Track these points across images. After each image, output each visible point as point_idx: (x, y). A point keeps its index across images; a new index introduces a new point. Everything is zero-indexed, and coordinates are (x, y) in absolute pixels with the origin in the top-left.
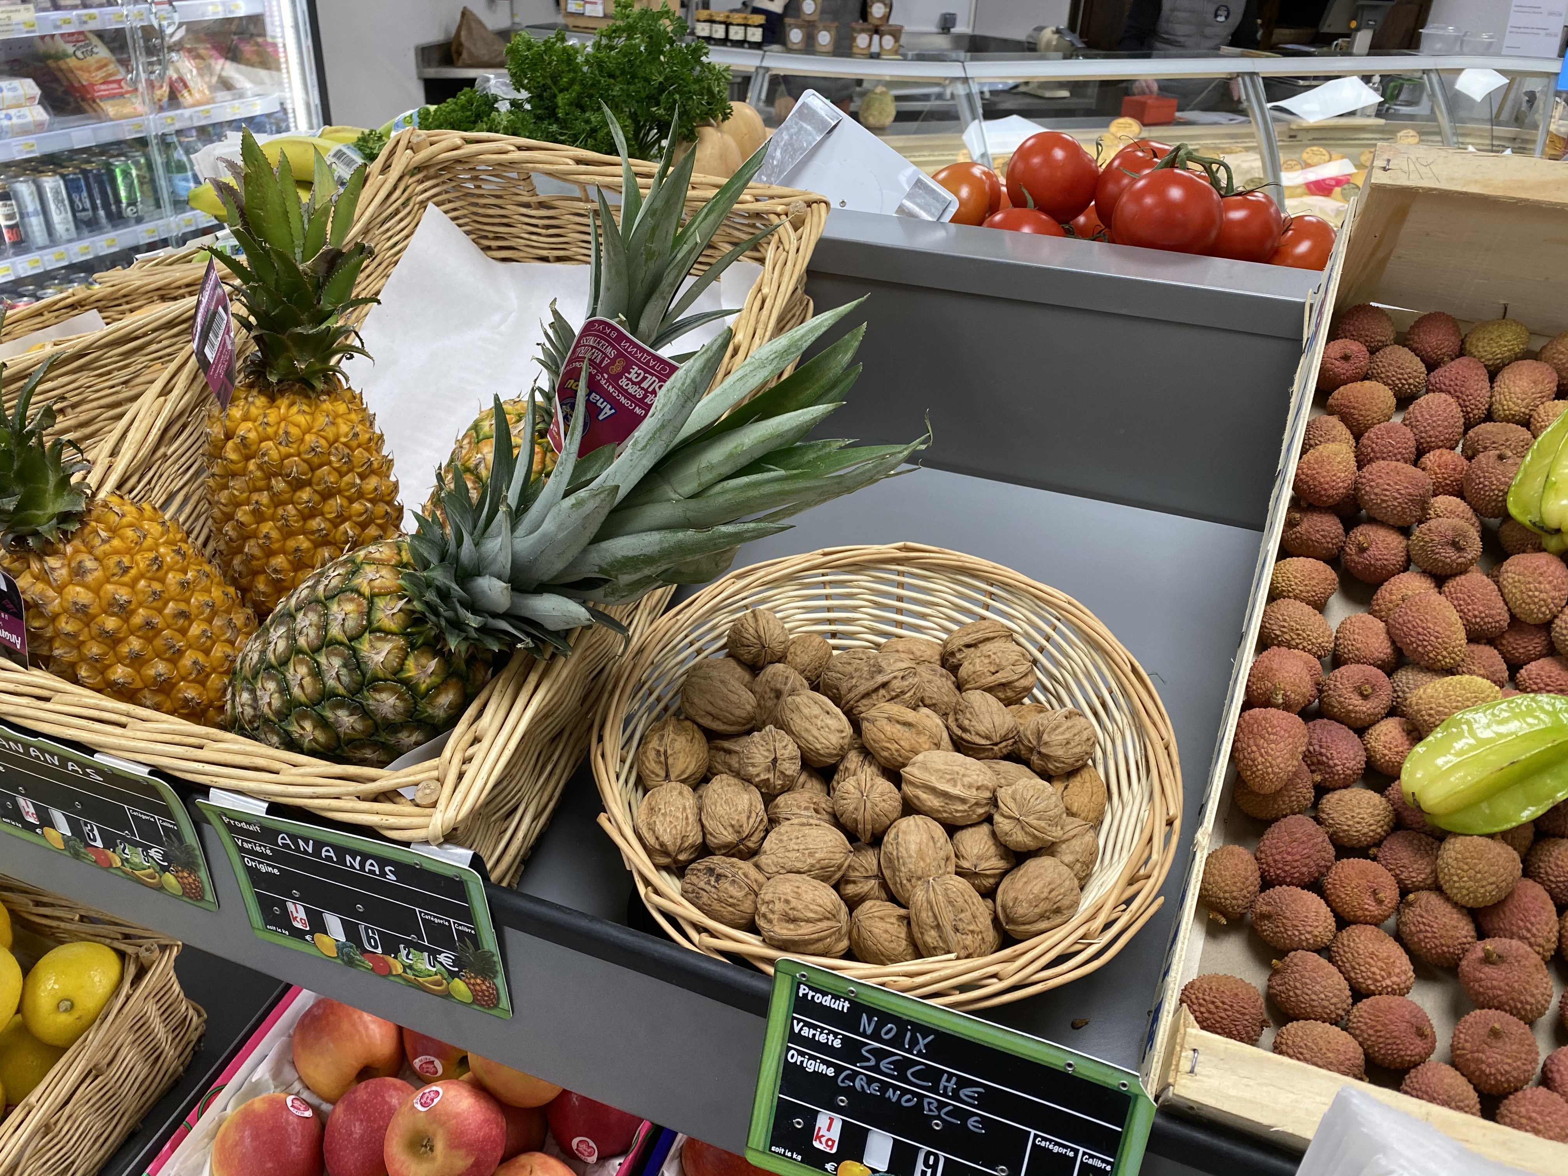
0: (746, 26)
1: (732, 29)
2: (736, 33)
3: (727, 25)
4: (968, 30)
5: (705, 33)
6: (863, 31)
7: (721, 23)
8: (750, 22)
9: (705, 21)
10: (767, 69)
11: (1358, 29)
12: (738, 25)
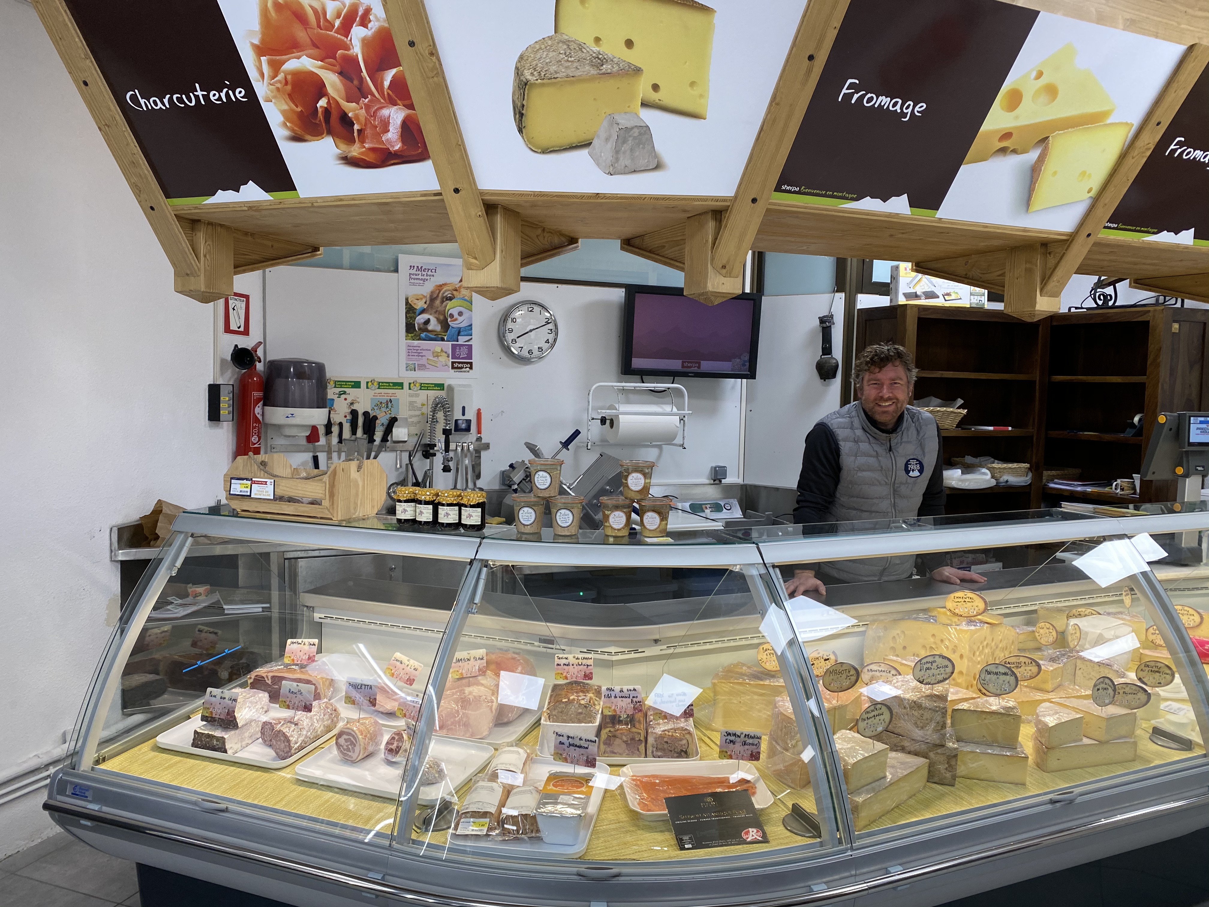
0: (460, 506)
1: (442, 510)
2: (448, 515)
3: (436, 506)
4: (740, 481)
5: (408, 516)
6: (617, 508)
7: (427, 503)
8: (464, 501)
9: (407, 501)
10: (485, 563)
11: (1186, 475)
12: (449, 505)
